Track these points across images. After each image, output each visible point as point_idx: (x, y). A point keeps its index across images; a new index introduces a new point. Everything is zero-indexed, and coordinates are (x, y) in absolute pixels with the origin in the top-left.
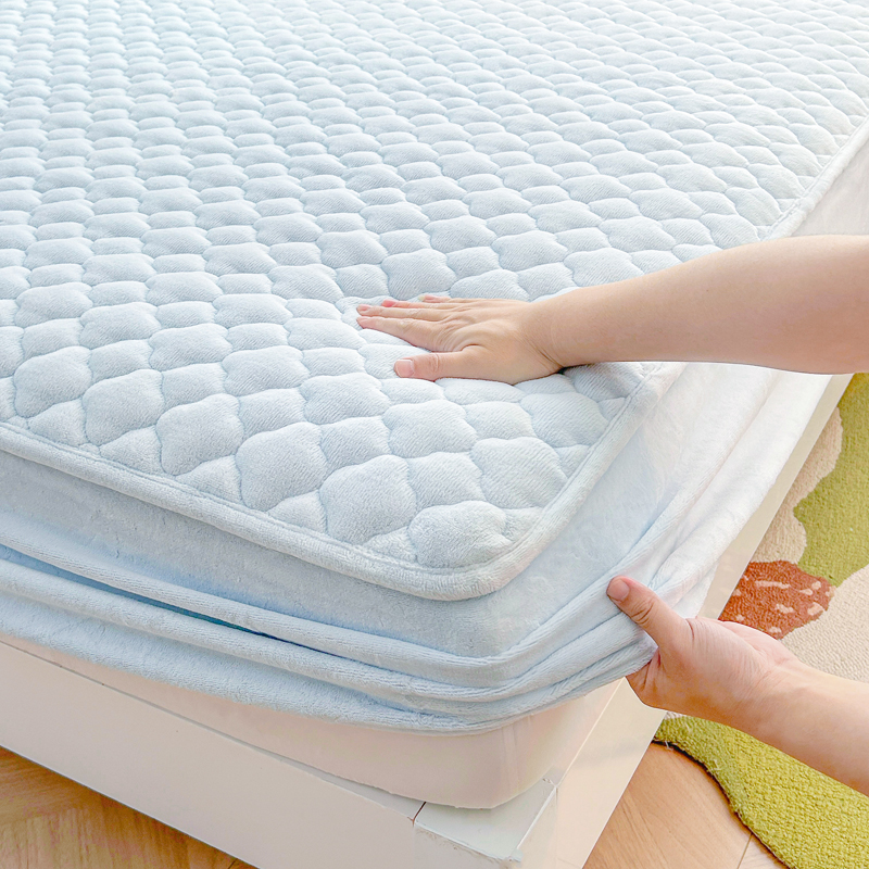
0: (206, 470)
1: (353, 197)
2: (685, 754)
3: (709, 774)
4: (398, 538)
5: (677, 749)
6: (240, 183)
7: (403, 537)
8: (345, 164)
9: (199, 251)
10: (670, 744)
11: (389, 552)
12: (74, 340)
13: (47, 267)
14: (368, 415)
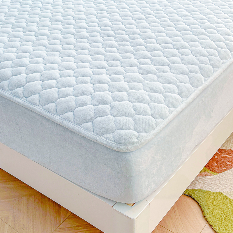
0: (66, 114)
1: (116, 44)
2: (193, 199)
3: (199, 205)
4: (110, 135)
5: (191, 197)
6: (87, 38)
7: (112, 135)
8: (116, 34)
9: (73, 57)
10: (190, 196)
11: (108, 138)
12: (39, 79)
13: (35, 59)
14: (107, 104)
